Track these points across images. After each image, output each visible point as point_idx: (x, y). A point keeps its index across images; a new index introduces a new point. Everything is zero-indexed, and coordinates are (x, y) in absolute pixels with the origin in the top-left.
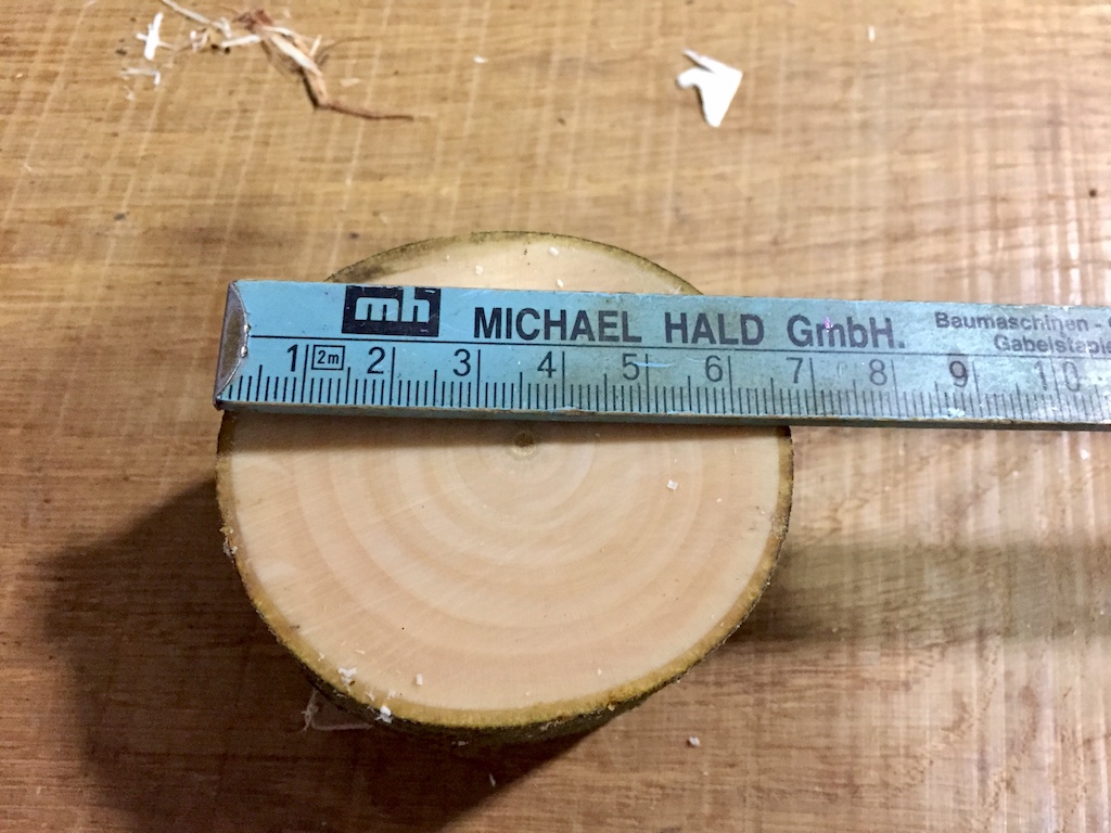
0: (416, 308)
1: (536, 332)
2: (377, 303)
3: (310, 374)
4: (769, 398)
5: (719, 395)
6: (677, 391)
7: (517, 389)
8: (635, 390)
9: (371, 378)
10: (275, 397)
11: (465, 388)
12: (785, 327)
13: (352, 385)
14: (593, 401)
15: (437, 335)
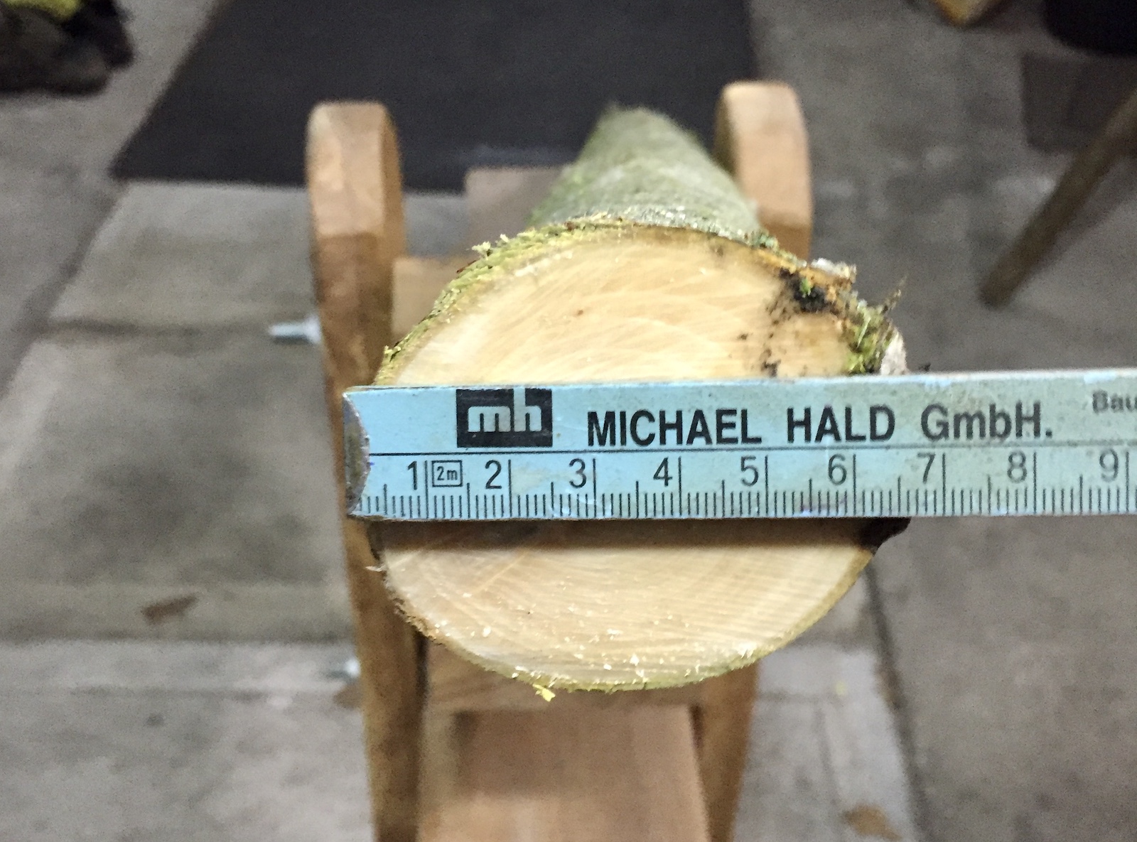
0: (528, 416)
1: (651, 437)
2: (489, 411)
3: (432, 491)
4: (895, 500)
5: (841, 498)
6: (797, 496)
7: (633, 499)
8: (754, 497)
9: (490, 492)
10: (403, 515)
11: (582, 500)
12: (919, 419)
13: (473, 502)
14: (711, 509)
15: (550, 444)
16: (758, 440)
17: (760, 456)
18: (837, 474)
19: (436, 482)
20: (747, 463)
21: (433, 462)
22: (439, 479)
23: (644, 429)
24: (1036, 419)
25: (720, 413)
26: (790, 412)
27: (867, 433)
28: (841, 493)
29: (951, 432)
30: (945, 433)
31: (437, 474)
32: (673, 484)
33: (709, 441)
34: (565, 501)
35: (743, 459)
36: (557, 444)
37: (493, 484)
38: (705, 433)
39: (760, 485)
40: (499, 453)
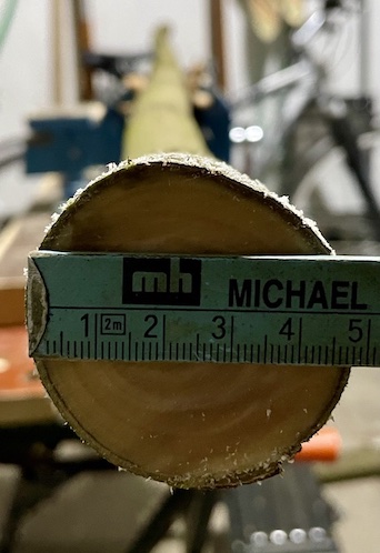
0: (181, 281)
1: (280, 301)
2: (150, 276)
3: (101, 339)
7: (263, 349)
8: (358, 350)
9: (148, 340)
10: (76, 355)
11: (222, 348)
13: (133, 347)
14: (324, 359)
15: (198, 304)
16: (364, 307)
17: (365, 319)
19: (104, 331)
20: (354, 324)
21: (102, 315)
22: (107, 328)
23: (274, 294)
25: (336, 284)
31: (105, 324)
32: (294, 339)
33: (325, 306)
34: (208, 348)
35: (351, 321)
36: (204, 303)
37: (150, 333)
38: (323, 301)
39: (363, 342)
40: (155, 309)
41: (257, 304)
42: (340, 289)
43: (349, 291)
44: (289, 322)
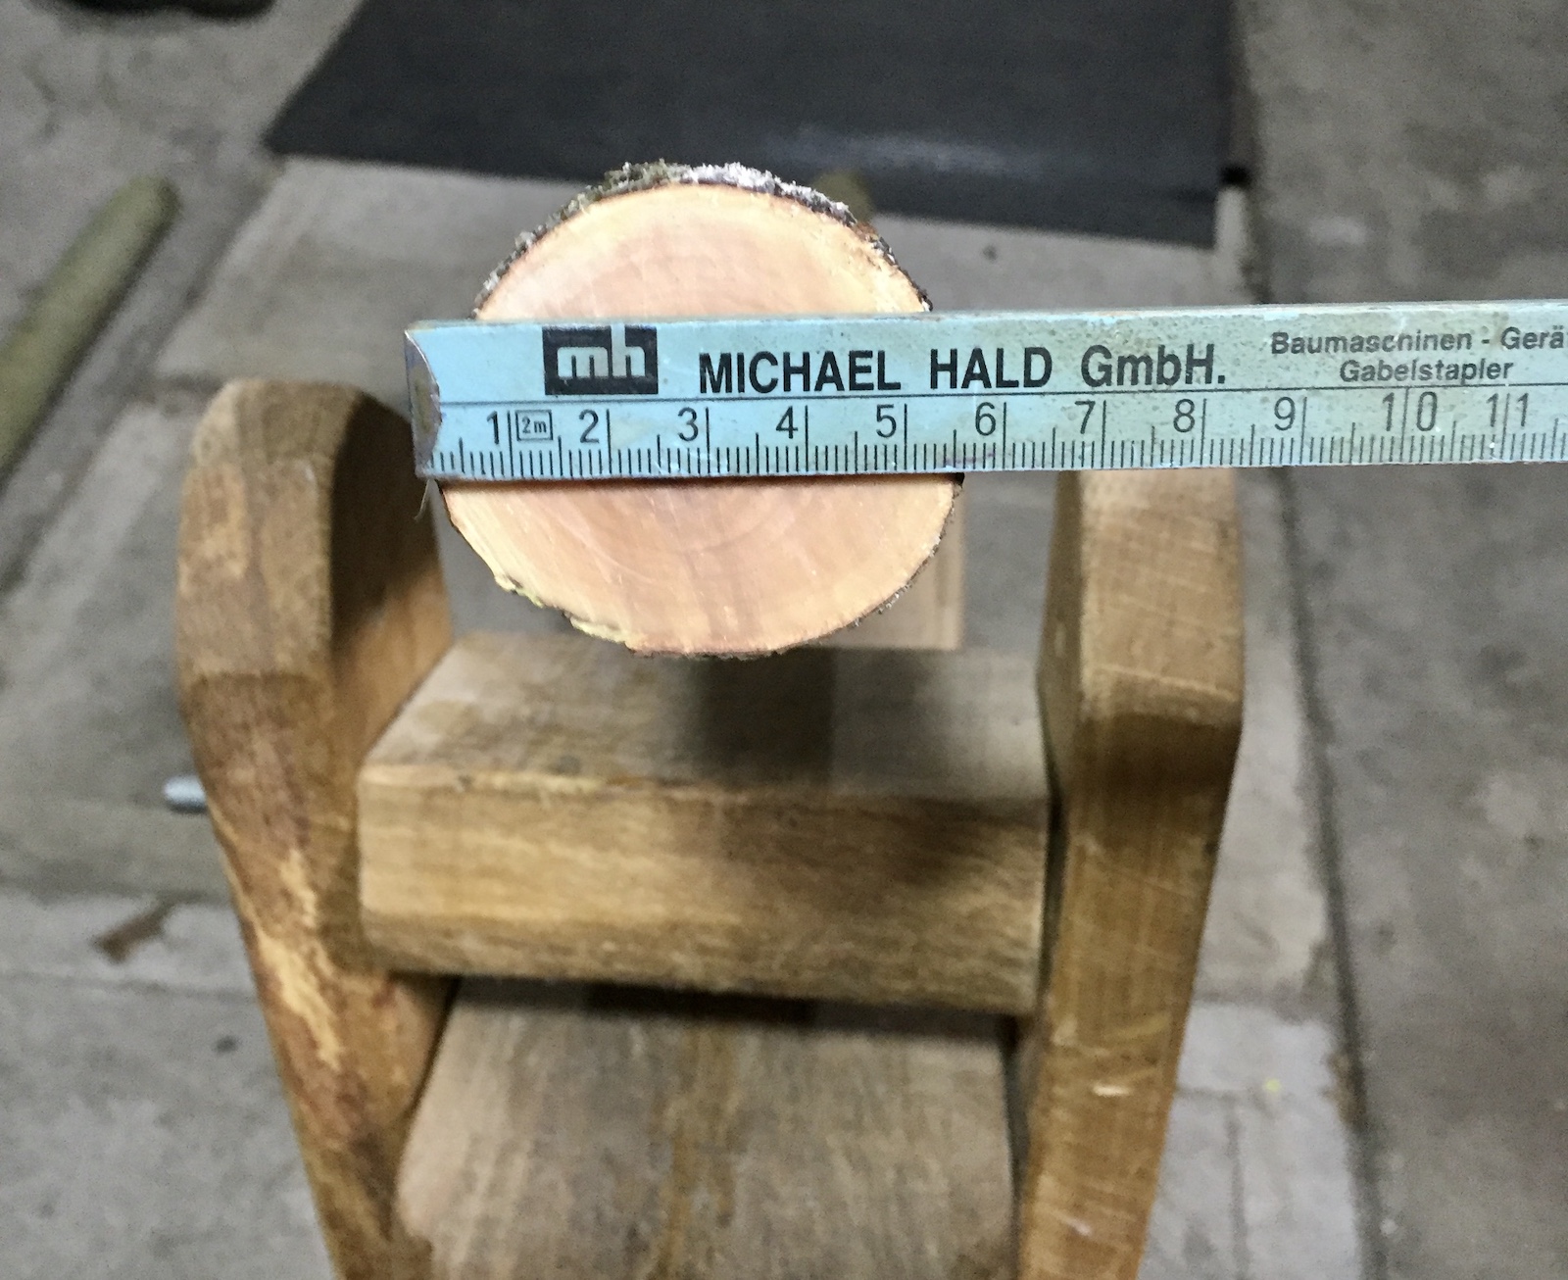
0: (628, 360)
1: (774, 383)
2: (583, 354)
3: (517, 447)
4: (1048, 452)
5: (989, 451)
6: (940, 449)
7: (753, 454)
8: (891, 450)
9: (585, 448)
10: (483, 472)
11: (694, 455)
12: (1079, 362)
13: (566, 458)
14: (841, 463)
15: (656, 391)
16: (897, 386)
17: (899, 403)
18: (986, 424)
19: (522, 435)
20: (884, 412)
21: (517, 413)
22: (525, 431)
23: (766, 374)
24: (1207, 362)
25: (853, 355)
26: (934, 353)
27: (1021, 379)
28: (989, 446)
29: (1114, 378)
30: (1107, 380)
32: (799, 436)
33: (840, 387)
34: (674, 456)
35: (879, 408)
36: (663, 390)
37: (589, 437)
38: (836, 379)
39: (898, 438)
40: (595, 402)
41: (741, 389)
42: (860, 362)
43: (873, 363)
44: (790, 412)
